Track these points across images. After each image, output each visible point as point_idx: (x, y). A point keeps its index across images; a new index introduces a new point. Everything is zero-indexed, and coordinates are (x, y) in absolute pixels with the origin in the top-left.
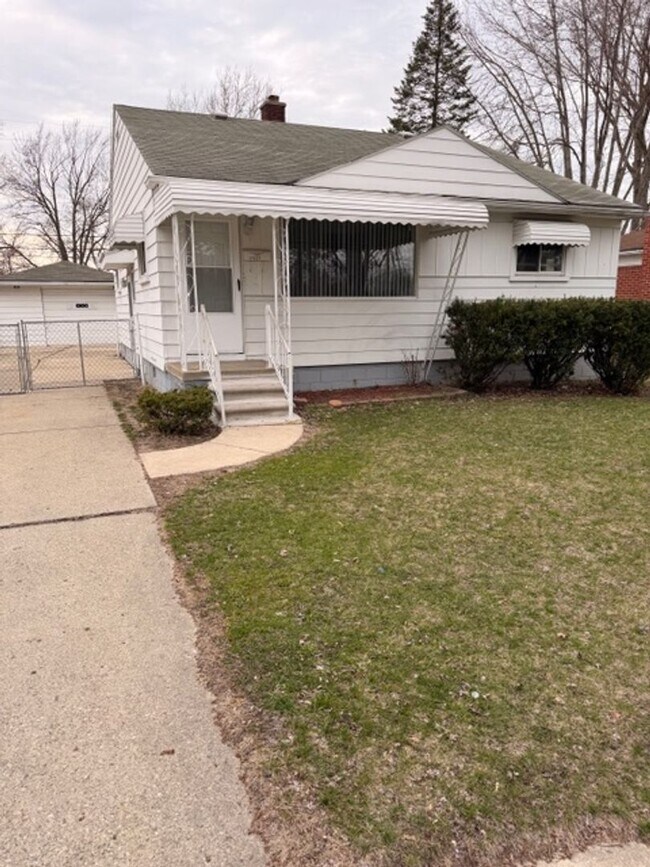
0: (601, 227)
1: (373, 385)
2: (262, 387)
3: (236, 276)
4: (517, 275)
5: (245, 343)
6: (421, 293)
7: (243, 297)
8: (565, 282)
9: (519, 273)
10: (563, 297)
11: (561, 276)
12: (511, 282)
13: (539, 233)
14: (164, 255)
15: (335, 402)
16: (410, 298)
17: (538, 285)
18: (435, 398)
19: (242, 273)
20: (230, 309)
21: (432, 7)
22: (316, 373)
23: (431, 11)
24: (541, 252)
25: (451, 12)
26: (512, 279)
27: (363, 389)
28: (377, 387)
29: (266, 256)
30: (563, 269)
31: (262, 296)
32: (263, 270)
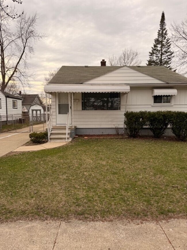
0: (180, 89)
1: (108, 134)
2: (63, 133)
3: (70, 106)
4: (154, 104)
5: (72, 122)
6: (121, 109)
7: (71, 110)
8: (172, 106)
9: (155, 104)
11: (170, 104)
13: (158, 92)
14: (53, 101)
15: (85, 138)
17: (162, 107)
18: (115, 138)
21: (160, 30)
22: (91, 130)
23: (159, 31)
25: (166, 30)
26: (152, 105)
27: (105, 135)
28: (109, 134)
29: (77, 101)
30: (171, 102)
31: (77, 110)
32: (77, 104)
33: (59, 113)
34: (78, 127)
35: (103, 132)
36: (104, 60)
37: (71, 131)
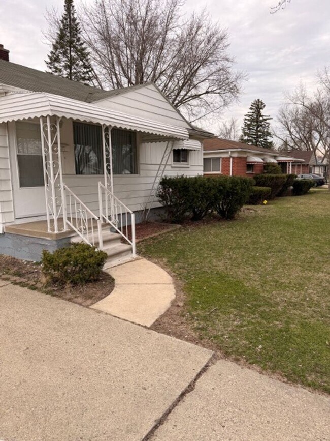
6: (141, 172)
8: (189, 167)
9: (174, 163)
10: (197, 174)
11: (187, 164)
12: (172, 167)
16: (136, 175)
24: (181, 153)
30: (188, 161)
31: (65, 174)
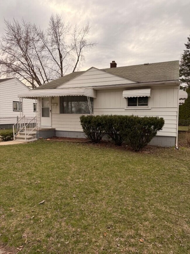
3: (50, 109)
4: (127, 108)
5: (52, 124)
6: (94, 113)
7: (52, 114)
8: (150, 109)
17: (137, 111)
19: (51, 108)
20: (49, 116)
26: (125, 109)
29: (56, 105)
30: (148, 105)
31: (56, 114)
32: (56, 108)
33: (43, 116)
34: (57, 129)
35: (77, 136)
36: (114, 61)
37: (37, 132)
